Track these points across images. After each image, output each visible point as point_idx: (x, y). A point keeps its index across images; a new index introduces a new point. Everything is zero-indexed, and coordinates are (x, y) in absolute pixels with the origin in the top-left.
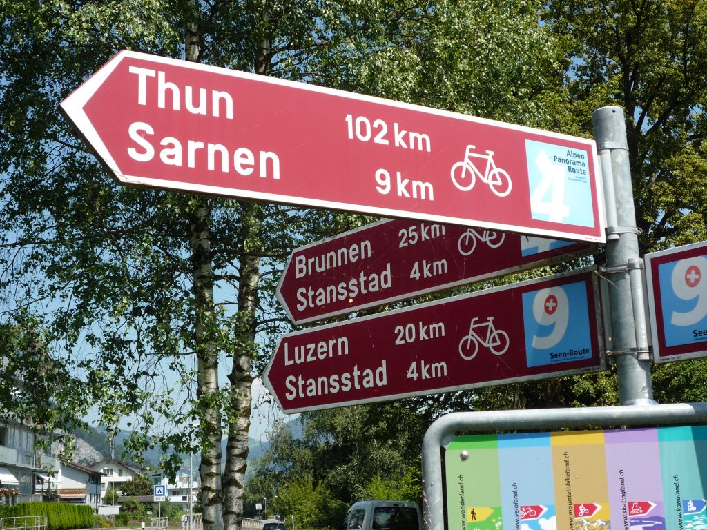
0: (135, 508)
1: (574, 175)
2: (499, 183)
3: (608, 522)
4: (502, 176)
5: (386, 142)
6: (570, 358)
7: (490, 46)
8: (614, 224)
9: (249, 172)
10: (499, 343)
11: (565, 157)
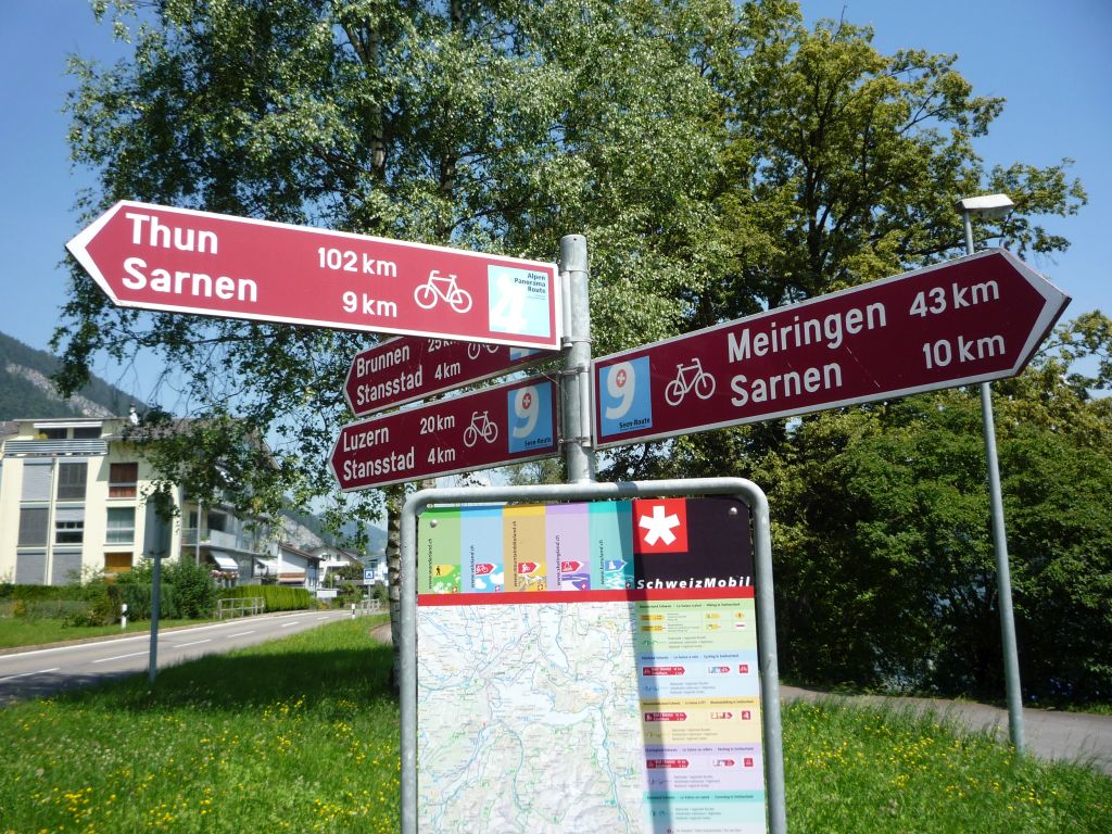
0: (352, 591)
1: (531, 293)
2: (460, 301)
3: (544, 578)
4: (463, 295)
5: (355, 270)
6: (538, 446)
7: (655, 152)
8: (569, 334)
9: (229, 296)
10: (490, 433)
11: (526, 279)
